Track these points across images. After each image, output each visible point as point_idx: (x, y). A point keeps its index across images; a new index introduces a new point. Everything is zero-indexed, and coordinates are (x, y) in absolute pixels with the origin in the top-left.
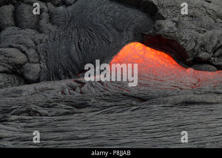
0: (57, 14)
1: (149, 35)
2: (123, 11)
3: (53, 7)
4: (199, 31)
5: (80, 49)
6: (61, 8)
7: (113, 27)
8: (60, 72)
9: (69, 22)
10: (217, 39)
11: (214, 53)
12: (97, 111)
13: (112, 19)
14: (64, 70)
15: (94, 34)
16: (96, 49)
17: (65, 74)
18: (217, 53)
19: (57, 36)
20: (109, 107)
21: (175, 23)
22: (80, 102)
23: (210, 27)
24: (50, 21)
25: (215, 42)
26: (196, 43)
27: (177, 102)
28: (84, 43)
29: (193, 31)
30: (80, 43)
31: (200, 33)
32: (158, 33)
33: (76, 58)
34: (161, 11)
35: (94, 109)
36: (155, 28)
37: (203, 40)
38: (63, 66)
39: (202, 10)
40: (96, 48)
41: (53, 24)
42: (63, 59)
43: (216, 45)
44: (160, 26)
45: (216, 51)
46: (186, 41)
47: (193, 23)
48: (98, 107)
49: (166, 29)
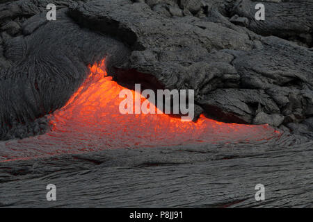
0: (12, 46)
1: (123, 69)
2: (94, 40)
3: (8, 37)
4: (184, 64)
5: (38, 89)
6: (18, 38)
7: (80, 61)
8: (12, 117)
9: (27, 56)
10: (204, 73)
11: (201, 89)
12: (38, 177)
13: (79, 50)
14: (17, 115)
15: (56, 69)
16: (58, 89)
17: (17, 119)
18: (205, 90)
19: (9, 74)
20: (53, 172)
21: (156, 55)
22: (20, 168)
23: (200, 58)
24: (4, 55)
25: (202, 76)
26: (179, 78)
27: (138, 163)
28: (43, 81)
29: (175, 64)
30: (38, 81)
31: (185, 66)
32: (133, 66)
33: (32, 100)
34: (140, 39)
35: (34, 175)
36: (130, 60)
37: (188, 74)
38: (14, 109)
39: (193, 39)
40: (57, 87)
41: (7, 59)
42: (16, 101)
43: (204, 80)
44: (135, 58)
45: (203, 87)
46: (166, 75)
47: (181, 54)
48: (39, 173)
49: (143, 61)
